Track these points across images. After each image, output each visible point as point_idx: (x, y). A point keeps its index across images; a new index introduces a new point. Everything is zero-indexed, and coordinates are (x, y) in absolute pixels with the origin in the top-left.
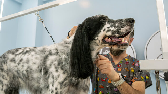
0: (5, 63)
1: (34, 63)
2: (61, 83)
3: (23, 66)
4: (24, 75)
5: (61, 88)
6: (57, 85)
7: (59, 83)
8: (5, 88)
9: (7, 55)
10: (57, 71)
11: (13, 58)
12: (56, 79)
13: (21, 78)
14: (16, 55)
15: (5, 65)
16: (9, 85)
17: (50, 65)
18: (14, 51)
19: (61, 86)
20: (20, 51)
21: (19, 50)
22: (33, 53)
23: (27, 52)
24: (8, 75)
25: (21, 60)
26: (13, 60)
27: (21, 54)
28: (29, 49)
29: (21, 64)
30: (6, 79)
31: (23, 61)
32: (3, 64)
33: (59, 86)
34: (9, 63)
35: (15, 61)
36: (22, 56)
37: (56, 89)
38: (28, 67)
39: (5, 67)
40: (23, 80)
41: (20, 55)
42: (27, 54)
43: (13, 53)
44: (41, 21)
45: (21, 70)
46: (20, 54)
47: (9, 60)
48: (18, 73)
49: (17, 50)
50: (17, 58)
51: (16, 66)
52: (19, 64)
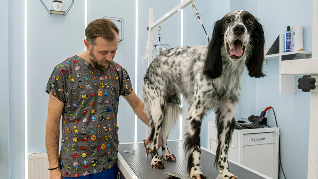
0: (159, 66)
1: (184, 66)
2: (204, 93)
3: (175, 69)
4: (177, 79)
5: (203, 97)
6: (200, 93)
7: (202, 92)
8: (163, 93)
9: (160, 57)
10: (201, 80)
11: (166, 60)
12: (200, 88)
13: (175, 81)
14: (169, 56)
15: (159, 68)
16: (166, 90)
17: (197, 72)
18: (166, 52)
19: (204, 95)
20: (173, 52)
21: (171, 51)
22: (185, 55)
23: (179, 53)
24: (163, 79)
25: (173, 62)
26: (166, 63)
27: (174, 55)
28: (181, 50)
29: (174, 67)
30: (162, 84)
31: (175, 64)
32: (157, 68)
33: (201, 95)
34: (162, 66)
35: (167, 63)
36: (175, 58)
37: (199, 97)
38: (180, 70)
39: (159, 71)
40: (177, 84)
41: (172, 57)
42: (180, 56)
43: (165, 55)
44: (197, 16)
45: (175, 74)
46: (172, 55)
47: (162, 63)
48: (172, 76)
49: (169, 51)
50: (170, 60)
51: (169, 69)
52: (172, 66)
